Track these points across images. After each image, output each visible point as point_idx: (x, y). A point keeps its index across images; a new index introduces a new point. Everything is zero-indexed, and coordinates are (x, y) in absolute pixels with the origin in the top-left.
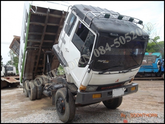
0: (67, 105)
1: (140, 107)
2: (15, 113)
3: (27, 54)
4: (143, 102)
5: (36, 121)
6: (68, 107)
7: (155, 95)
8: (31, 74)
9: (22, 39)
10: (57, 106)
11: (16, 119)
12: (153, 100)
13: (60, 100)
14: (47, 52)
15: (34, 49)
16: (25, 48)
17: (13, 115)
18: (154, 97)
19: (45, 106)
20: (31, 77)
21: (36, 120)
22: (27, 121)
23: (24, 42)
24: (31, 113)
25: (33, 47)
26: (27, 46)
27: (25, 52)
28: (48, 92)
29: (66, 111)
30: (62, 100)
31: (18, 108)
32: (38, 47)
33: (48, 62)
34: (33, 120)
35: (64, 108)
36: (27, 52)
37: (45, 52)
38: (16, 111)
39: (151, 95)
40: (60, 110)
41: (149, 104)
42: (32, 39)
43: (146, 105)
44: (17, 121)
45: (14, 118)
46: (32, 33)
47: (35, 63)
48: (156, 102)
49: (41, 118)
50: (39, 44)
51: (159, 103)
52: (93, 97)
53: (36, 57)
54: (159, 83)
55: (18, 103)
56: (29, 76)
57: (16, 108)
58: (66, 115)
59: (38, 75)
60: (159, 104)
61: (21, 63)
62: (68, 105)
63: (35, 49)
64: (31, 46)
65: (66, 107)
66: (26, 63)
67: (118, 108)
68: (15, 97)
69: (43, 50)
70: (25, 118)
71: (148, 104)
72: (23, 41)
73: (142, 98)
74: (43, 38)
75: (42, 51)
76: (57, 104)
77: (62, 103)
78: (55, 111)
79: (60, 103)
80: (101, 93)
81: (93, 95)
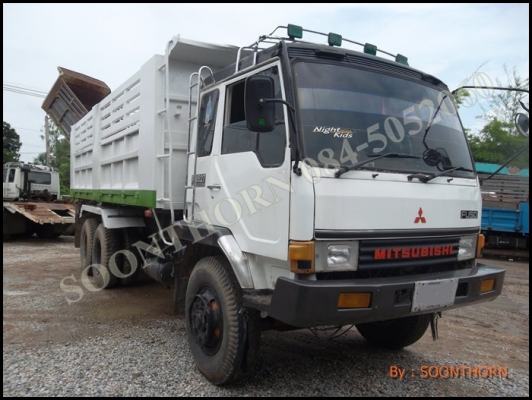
0: (232, 323)
2: (40, 327)
5: (111, 367)
6: (233, 329)
10: (191, 319)
11: (39, 351)
13: (205, 299)
17: (31, 335)
21: (110, 363)
22: (77, 361)
24: (96, 333)
28: (162, 266)
29: (224, 343)
30: (212, 301)
31: (51, 312)
34: (98, 359)
35: (217, 332)
38: (45, 321)
40: (202, 335)
43: (509, 347)
44: (43, 357)
45: (34, 346)
49: (129, 357)
52: (340, 303)
55: (54, 294)
57: (46, 308)
58: (225, 358)
62: (236, 324)
65: (228, 327)
68: (49, 272)
70: (71, 349)
71: (516, 345)
76: (193, 314)
77: (211, 311)
78: (181, 335)
79: (202, 309)
80: (371, 292)
81: (342, 296)
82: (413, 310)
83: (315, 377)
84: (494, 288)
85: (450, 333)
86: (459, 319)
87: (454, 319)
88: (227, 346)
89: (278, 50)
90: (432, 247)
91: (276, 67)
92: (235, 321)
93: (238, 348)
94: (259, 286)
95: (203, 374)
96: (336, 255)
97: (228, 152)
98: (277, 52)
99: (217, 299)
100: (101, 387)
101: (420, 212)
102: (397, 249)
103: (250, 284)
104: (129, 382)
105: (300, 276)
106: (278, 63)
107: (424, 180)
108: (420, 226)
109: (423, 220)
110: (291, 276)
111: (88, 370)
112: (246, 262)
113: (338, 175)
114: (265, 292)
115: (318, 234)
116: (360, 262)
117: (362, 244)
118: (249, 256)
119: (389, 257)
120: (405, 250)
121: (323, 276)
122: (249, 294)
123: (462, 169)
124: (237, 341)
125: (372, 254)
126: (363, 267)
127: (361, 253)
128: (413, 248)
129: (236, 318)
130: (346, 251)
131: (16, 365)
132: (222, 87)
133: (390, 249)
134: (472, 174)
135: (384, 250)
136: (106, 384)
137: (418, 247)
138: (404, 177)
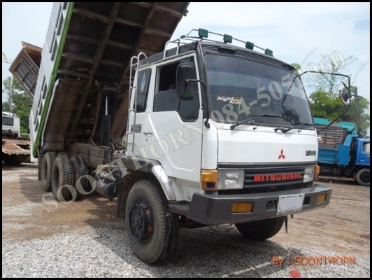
0: (160, 223)
1: (321, 242)
2: (21, 227)
3: (57, 87)
4: (324, 231)
5: (76, 253)
6: (161, 227)
7: (346, 216)
8: (61, 138)
9: (48, 50)
10: (131, 221)
11: (24, 243)
12: (345, 229)
13: (142, 208)
14: (106, 89)
15: (76, 78)
16: (53, 74)
17: (15, 233)
18: (346, 221)
19: (93, 217)
20: (60, 146)
21: (75, 251)
22: (52, 249)
23: (52, 59)
24: (61, 231)
25: (73, 73)
26: (60, 68)
27: (53, 82)
28: (108, 185)
29: (154, 236)
30: (146, 208)
31: (26, 217)
32: (86, 73)
33: (106, 114)
34: (66, 248)
35: (150, 229)
36: (57, 83)
37: (103, 88)
38: (23, 223)
39: (339, 216)
40: (139, 232)
41: (340, 237)
42: (73, 52)
43: (332, 238)
44: (27, 247)
45: (19, 240)
46: (76, 37)
47: (74, 113)
48: (354, 234)
49: (86, 247)
50: (89, 66)
51: (361, 236)
52: (234, 209)
53: (79, 97)
54: (350, 190)
55: (26, 204)
56: (55, 142)
57: (22, 214)
58: (155, 246)
59: (76, 142)
60: (362, 239)
61: (39, 109)
62: (164, 223)
63: (78, 79)
64: (70, 69)
65: (158, 226)
66: (52, 110)
67: (270, 239)
69: (97, 83)
70: (45, 241)
71: (336, 237)
72: (50, 55)
73: (319, 220)
74: (100, 54)
75: (94, 86)
76: (132, 217)
77: (146, 215)
78: (119, 232)
79: (139, 214)
80: (252, 203)
81: (235, 204)
82: (277, 214)
83: (212, 258)
84: (325, 200)
85: (295, 230)
86: (300, 221)
87: (297, 221)
88: (157, 237)
89: (194, 46)
90: (288, 174)
91: (193, 57)
92: (163, 222)
93: (165, 239)
94: (179, 199)
95: (139, 257)
96: (230, 179)
97: (158, 111)
98: (194, 47)
99: (149, 207)
100: (71, 267)
101: (282, 152)
102: (267, 175)
103: (173, 197)
104: (90, 263)
105: (208, 192)
106: (194, 55)
107: (284, 132)
108: (282, 160)
109: (284, 157)
110: (202, 192)
111: (60, 255)
112: (170, 183)
113: (232, 128)
114: (183, 203)
115: (220, 166)
116: (245, 184)
117: (246, 172)
118: (173, 179)
119: (263, 180)
120: (272, 176)
121: (222, 192)
122: (173, 204)
123: (306, 124)
124: (164, 235)
125: (253, 178)
126: (246, 186)
127: (246, 178)
128: (277, 174)
129: (164, 220)
130: (237, 176)
131: (9, 253)
132: (154, 67)
133: (263, 175)
134: (312, 128)
135: (259, 175)
136: (74, 264)
137: (280, 174)
138: (272, 129)
